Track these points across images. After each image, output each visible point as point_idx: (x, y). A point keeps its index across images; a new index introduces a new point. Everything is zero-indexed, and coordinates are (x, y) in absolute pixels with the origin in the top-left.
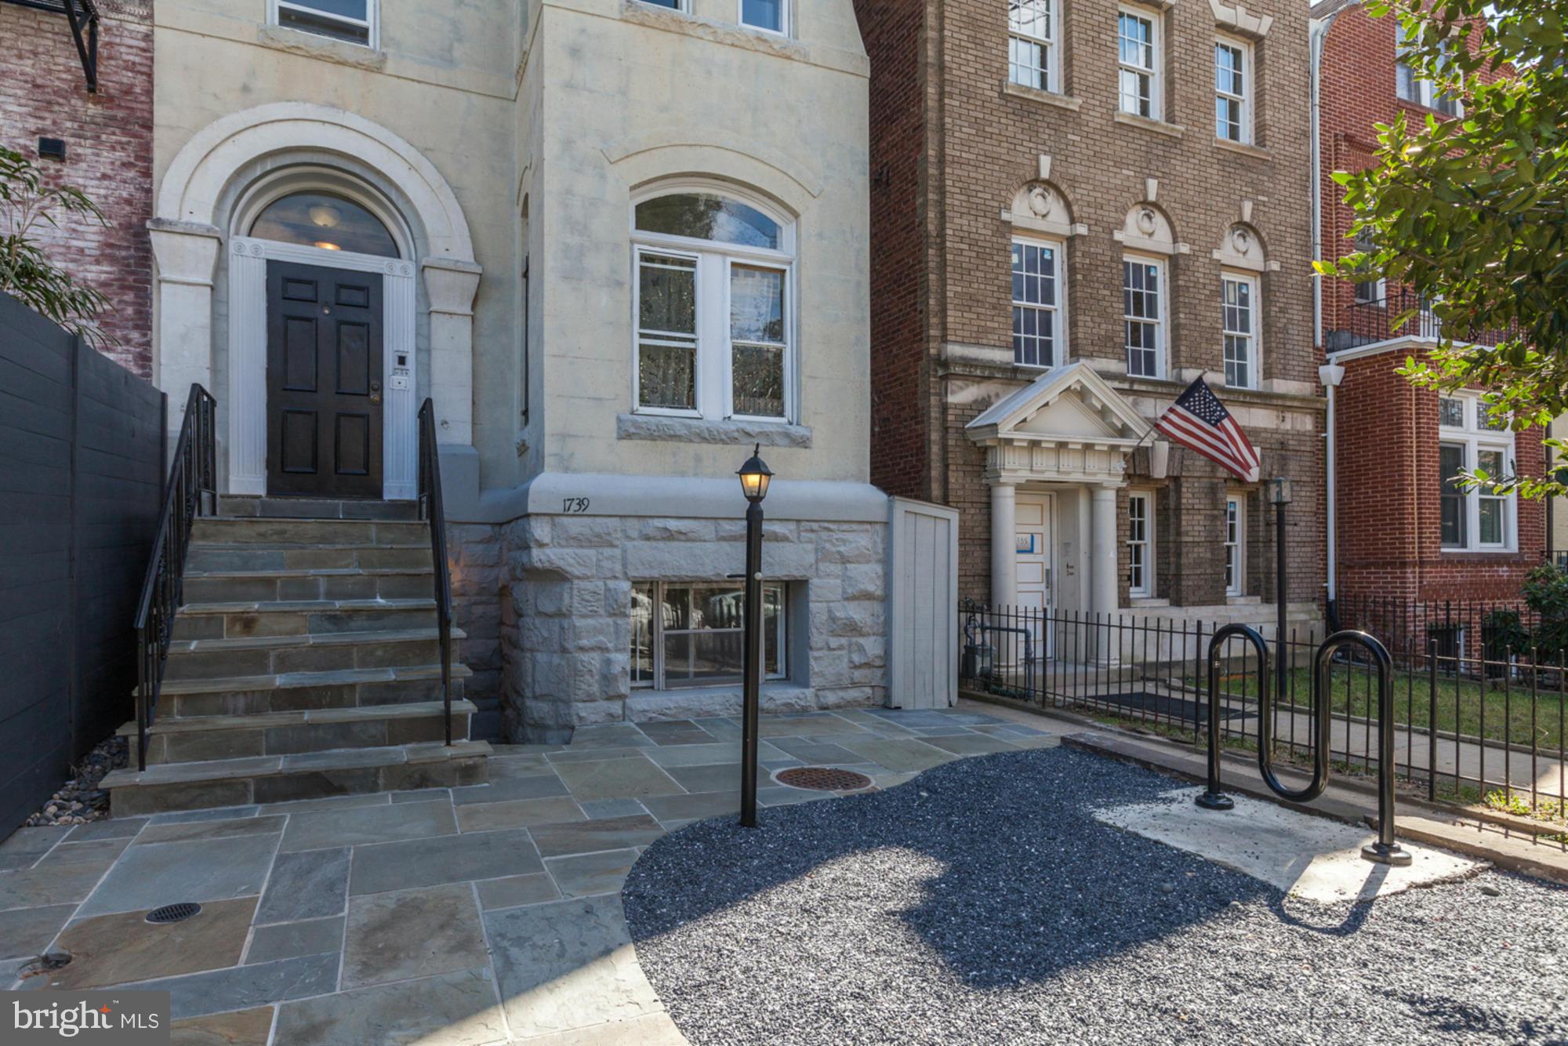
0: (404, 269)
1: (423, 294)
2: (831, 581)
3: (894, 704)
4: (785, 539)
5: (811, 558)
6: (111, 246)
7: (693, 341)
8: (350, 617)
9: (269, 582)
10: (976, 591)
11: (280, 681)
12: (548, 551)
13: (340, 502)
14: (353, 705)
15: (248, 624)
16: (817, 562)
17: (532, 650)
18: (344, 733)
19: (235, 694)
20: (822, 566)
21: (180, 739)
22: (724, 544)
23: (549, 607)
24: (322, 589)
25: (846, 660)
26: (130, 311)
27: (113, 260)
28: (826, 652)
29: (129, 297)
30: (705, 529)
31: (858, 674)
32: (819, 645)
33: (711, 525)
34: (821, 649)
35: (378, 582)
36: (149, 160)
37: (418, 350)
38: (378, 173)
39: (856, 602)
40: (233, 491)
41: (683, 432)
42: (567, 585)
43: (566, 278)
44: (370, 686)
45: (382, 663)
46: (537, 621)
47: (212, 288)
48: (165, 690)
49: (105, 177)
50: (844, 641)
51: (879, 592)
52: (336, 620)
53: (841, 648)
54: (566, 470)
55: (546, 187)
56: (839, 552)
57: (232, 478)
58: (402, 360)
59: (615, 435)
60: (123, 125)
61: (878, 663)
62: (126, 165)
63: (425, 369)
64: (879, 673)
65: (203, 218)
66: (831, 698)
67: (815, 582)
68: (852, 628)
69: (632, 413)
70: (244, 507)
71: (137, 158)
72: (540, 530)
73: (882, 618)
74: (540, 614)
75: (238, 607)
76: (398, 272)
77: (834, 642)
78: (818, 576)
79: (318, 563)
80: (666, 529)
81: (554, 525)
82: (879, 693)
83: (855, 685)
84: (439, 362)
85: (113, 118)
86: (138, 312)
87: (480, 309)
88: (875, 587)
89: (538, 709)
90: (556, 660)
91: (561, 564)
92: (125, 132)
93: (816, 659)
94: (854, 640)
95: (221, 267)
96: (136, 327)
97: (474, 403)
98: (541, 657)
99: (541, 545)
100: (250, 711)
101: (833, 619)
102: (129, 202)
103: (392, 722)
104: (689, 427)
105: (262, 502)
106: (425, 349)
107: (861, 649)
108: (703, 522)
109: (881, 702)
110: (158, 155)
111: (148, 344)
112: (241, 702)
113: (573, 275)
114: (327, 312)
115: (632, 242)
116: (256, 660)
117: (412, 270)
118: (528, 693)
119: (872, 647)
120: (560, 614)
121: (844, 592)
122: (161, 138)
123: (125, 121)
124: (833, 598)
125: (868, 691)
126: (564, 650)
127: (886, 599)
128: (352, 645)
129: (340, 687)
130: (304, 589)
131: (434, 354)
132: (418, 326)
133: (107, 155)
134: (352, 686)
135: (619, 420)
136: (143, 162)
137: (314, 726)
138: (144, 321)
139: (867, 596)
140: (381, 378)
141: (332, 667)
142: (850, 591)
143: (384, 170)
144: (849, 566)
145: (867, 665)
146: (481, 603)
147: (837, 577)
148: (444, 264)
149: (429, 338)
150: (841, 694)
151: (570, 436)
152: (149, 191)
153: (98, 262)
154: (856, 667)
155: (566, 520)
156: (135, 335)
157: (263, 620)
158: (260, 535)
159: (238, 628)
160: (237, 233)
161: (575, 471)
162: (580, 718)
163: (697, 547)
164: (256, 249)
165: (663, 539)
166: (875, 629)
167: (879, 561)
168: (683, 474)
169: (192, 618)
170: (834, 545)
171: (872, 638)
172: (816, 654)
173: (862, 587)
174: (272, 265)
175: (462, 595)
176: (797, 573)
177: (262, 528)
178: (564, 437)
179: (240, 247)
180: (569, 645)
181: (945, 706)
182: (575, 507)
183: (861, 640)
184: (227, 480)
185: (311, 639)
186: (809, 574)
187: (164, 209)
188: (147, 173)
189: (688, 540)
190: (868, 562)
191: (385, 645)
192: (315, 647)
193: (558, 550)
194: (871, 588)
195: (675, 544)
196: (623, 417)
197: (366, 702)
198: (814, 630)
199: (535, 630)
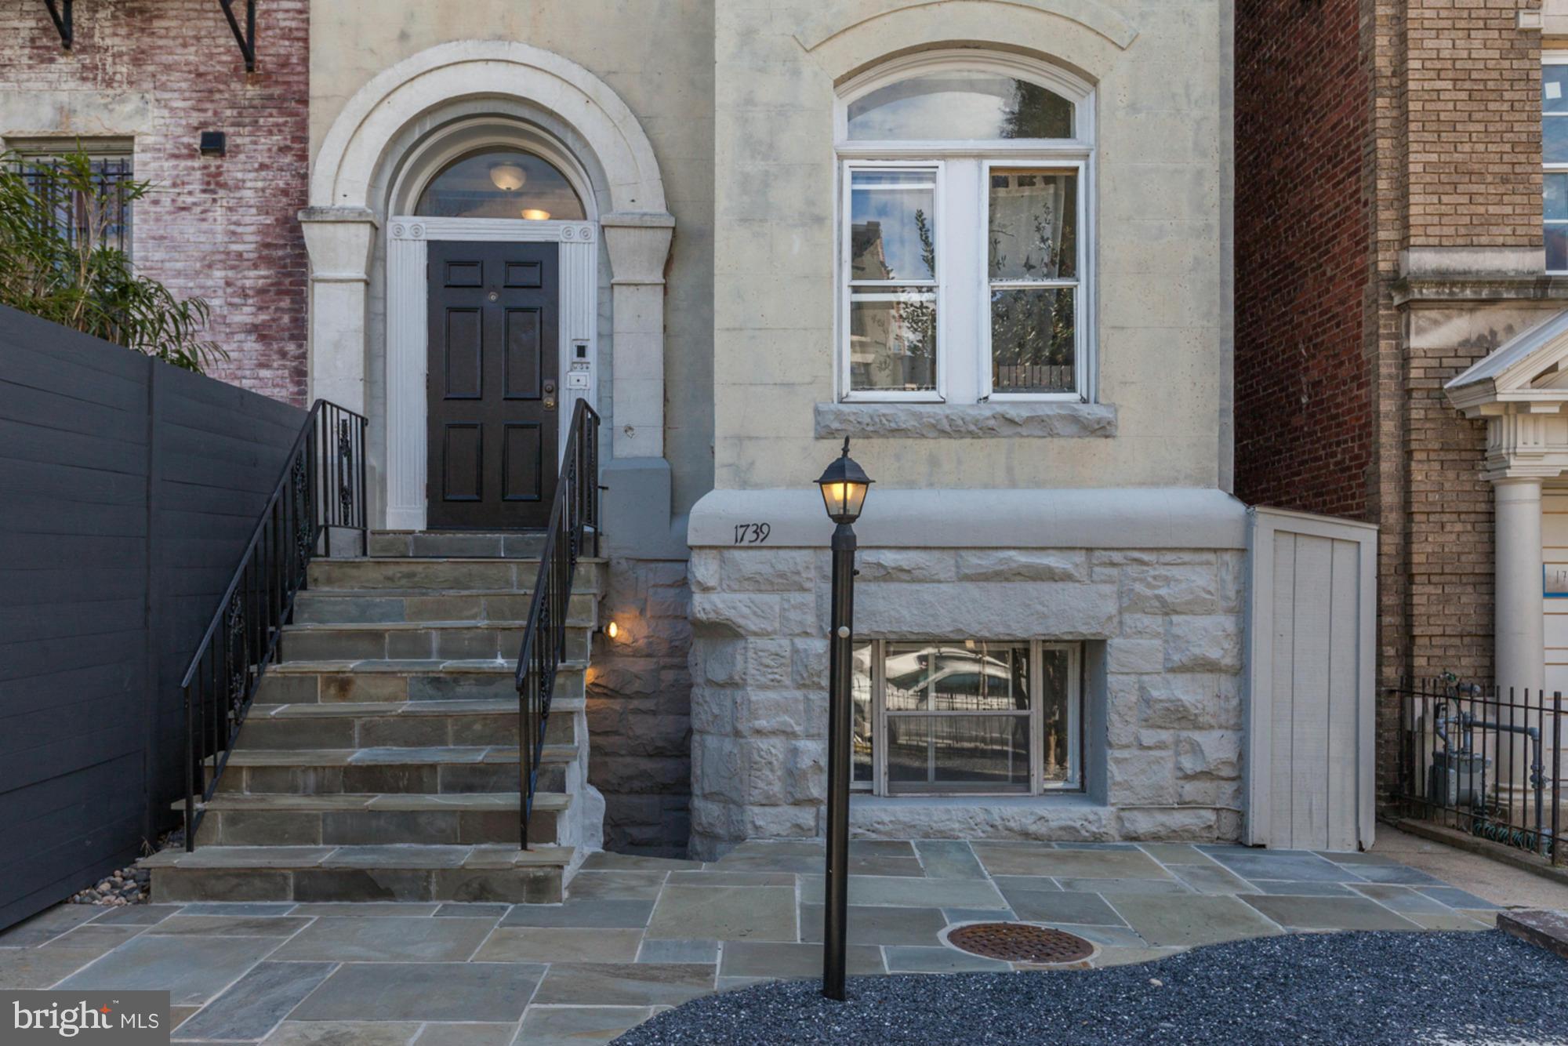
0: (585, 233)
1: (606, 265)
2: (1145, 642)
3: (1254, 837)
4: (1067, 577)
5: (1111, 608)
6: (267, 246)
7: (930, 289)
8: (456, 681)
9: (377, 636)
10: (1465, 661)
11: (358, 755)
12: (715, 597)
13: (501, 537)
14: (433, 791)
15: (342, 685)
16: (1120, 613)
17: (702, 732)
18: (409, 825)
19: (306, 769)
20: (1128, 618)
21: (234, 819)
22: (969, 586)
23: (720, 676)
24: (435, 644)
25: (1170, 765)
26: (286, 319)
27: (268, 261)
28: (1137, 752)
29: (286, 303)
30: (940, 564)
31: (1190, 790)
32: (1124, 741)
33: (949, 559)
34: (1127, 747)
35: (500, 637)
36: (304, 140)
37: (600, 335)
38: (551, 114)
39: (1188, 676)
40: (391, 524)
41: (911, 423)
42: (741, 644)
43: (745, 220)
44: (453, 768)
45: (479, 741)
46: (707, 692)
47: (367, 283)
48: (233, 761)
49: (263, 167)
50: (1165, 736)
51: (1228, 661)
52: (440, 684)
53: (1161, 746)
54: (744, 484)
55: (719, 99)
56: (1158, 597)
57: (389, 510)
58: (581, 351)
59: (812, 434)
60: (278, 104)
61: (1227, 772)
62: (284, 150)
63: (607, 360)
64: (1229, 788)
65: (357, 200)
66: (1143, 824)
67: (1115, 643)
68: (1180, 716)
69: (841, 402)
70: (400, 547)
71: (294, 139)
72: (704, 569)
73: (1235, 702)
74: (710, 683)
75: (333, 666)
76: (577, 237)
77: (1149, 737)
78: (1122, 634)
79: (442, 612)
80: (879, 565)
81: (723, 561)
82: (1228, 822)
83: (1184, 805)
84: (622, 349)
85: (271, 98)
86: (294, 320)
87: (675, 273)
88: (1221, 652)
89: (706, 811)
90: (728, 745)
91: (731, 614)
92: (283, 112)
93: (1118, 761)
94: (1184, 734)
95: (377, 257)
96: (292, 337)
97: (666, 400)
98: (711, 742)
99: (706, 589)
100: (322, 790)
101: (1148, 701)
102: (285, 192)
103: (465, 814)
104: (919, 416)
105: (416, 539)
106: (606, 336)
107: (1196, 749)
108: (937, 554)
109: (1231, 835)
110: (313, 133)
111: (303, 356)
112: (312, 779)
113: (751, 218)
114: (493, 297)
115: (841, 158)
116: (338, 730)
117: (594, 235)
118: (696, 789)
119: (1216, 747)
120: (732, 684)
121: (1167, 659)
122: (316, 110)
123: (282, 98)
124: (1148, 668)
125: (1211, 816)
126: (737, 734)
127: (1241, 671)
128: (447, 715)
129: (419, 768)
130: (415, 644)
131: (616, 338)
132: (600, 304)
133: (265, 142)
134: (433, 767)
135: (817, 412)
136: (299, 147)
137: (376, 813)
138: (299, 330)
139: (1209, 667)
140: (555, 376)
141: (422, 742)
142: (1176, 657)
143: (556, 109)
144: (1175, 618)
145: (1207, 775)
146: (672, 667)
147: (1157, 635)
148: (627, 220)
149: (611, 319)
150: (1161, 818)
151: (750, 438)
152: (304, 177)
153: (256, 267)
154: (1187, 777)
155: (737, 554)
156: (291, 347)
157: (360, 682)
158: (390, 579)
159: (332, 691)
160: (399, 212)
161: (757, 486)
162: (757, 828)
163: (926, 591)
164: (417, 229)
165: (876, 579)
166: (1223, 718)
167: (1229, 611)
168: (911, 485)
169: (286, 678)
170: (1149, 586)
171: (1216, 734)
172: (1118, 754)
173: (1197, 651)
174: (434, 247)
175: (649, 656)
176: (1086, 630)
177: (391, 571)
178: (740, 440)
179: (399, 230)
180: (742, 726)
181: (1352, 849)
182: (750, 535)
183: (1197, 736)
184: (383, 513)
185: (406, 706)
186: (1106, 632)
187: (318, 197)
188: (303, 157)
189: (913, 581)
190: (1209, 613)
191: (484, 717)
192: (405, 716)
193: (728, 596)
194: (1214, 654)
195: (893, 586)
196: (823, 407)
197: (450, 788)
198: (1114, 717)
199: (707, 706)
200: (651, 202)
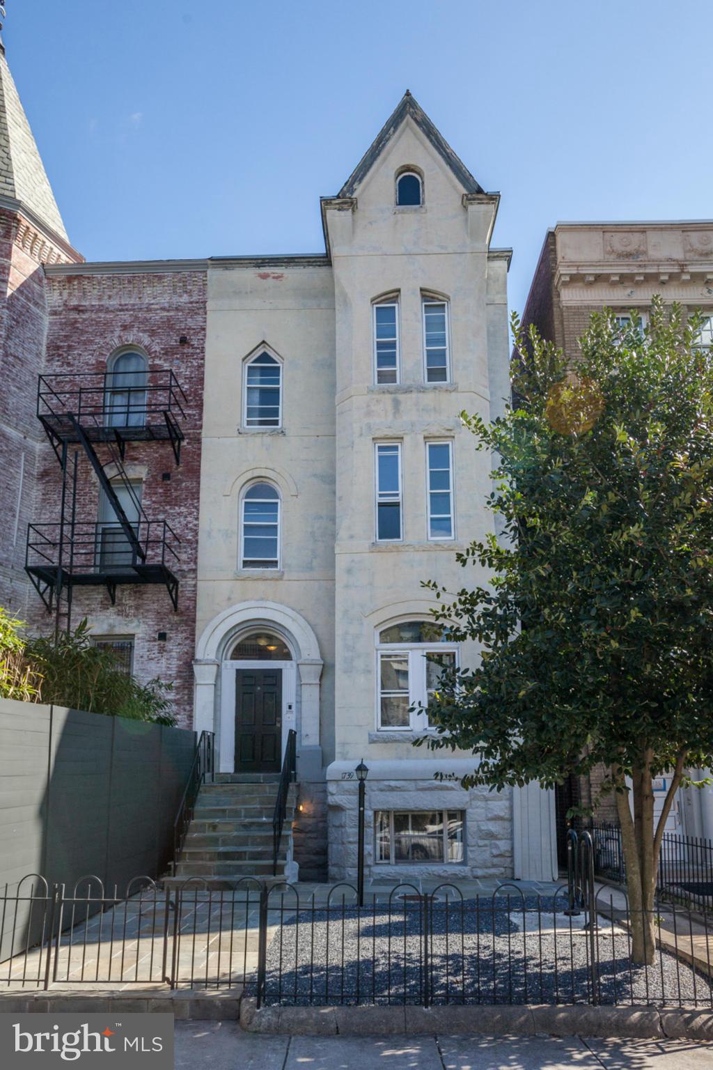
0: (292, 666)
1: (299, 677)
2: (479, 810)
3: (516, 877)
4: (452, 789)
5: (467, 799)
6: (180, 672)
7: (407, 693)
8: (251, 826)
9: (224, 811)
10: (610, 815)
11: (221, 849)
12: (335, 797)
13: (262, 775)
14: (245, 860)
15: (214, 827)
16: (471, 800)
17: (331, 843)
18: (239, 869)
19: (207, 853)
20: (473, 803)
21: (187, 867)
22: (419, 792)
23: (337, 824)
24: (243, 814)
25: (488, 852)
26: (186, 697)
27: (180, 677)
28: (476, 847)
29: (186, 692)
30: (411, 785)
31: (496, 860)
32: (473, 844)
33: (413, 784)
34: (474, 846)
35: (264, 811)
36: (194, 635)
37: (297, 702)
38: (280, 625)
39: (493, 822)
40: (222, 771)
41: (401, 738)
42: (344, 813)
43: (346, 672)
44: (252, 853)
45: (258, 845)
46: (333, 829)
47: (215, 685)
48: (184, 851)
49: (179, 644)
50: (487, 842)
51: (507, 816)
52: (246, 827)
53: (485, 846)
54: (345, 759)
56: (483, 795)
57: (221, 765)
58: (290, 707)
59: (367, 742)
60: (186, 623)
61: (507, 854)
62: (186, 638)
63: (299, 711)
64: (509, 860)
65: (212, 656)
66: (480, 872)
67: (469, 811)
68: (491, 836)
69: (378, 731)
70: (225, 780)
71: (191, 635)
72: (332, 788)
73: (509, 830)
74: (334, 826)
75: (210, 821)
76: (288, 667)
77: (481, 843)
78: (472, 808)
79: (244, 803)
80: (390, 786)
81: (338, 785)
82: (509, 871)
83: (494, 866)
84: (305, 706)
85: (183, 620)
86: (189, 698)
87: (324, 680)
88: (504, 813)
89: (333, 870)
90: (340, 847)
91: (341, 803)
92: (187, 625)
93: (471, 851)
94: (493, 841)
95: (218, 675)
96: (188, 704)
97: (320, 724)
98: (334, 846)
99: (332, 794)
100: (211, 860)
101: (481, 831)
102: (187, 653)
103: (257, 866)
104: (402, 735)
105: (231, 776)
106: (299, 702)
107: (497, 847)
108: (409, 782)
109: (510, 877)
110: (197, 632)
111: (192, 711)
112: (208, 856)
113: (348, 671)
114: (259, 688)
115: (377, 650)
116: (215, 841)
117: (295, 666)
118: (330, 863)
119: (503, 845)
120: (341, 826)
121: (486, 816)
122: (198, 625)
123: (186, 620)
124: (480, 819)
125: (502, 870)
126: (343, 843)
127: (511, 820)
128: (248, 836)
129: (241, 852)
130: (236, 813)
131: (303, 703)
132: (297, 691)
133: (180, 636)
134: (245, 852)
135: (369, 735)
136: (192, 637)
137: (230, 866)
138: (190, 702)
139: (501, 819)
140: (281, 716)
141: (241, 845)
142: (490, 815)
143: (282, 624)
144: (489, 802)
145: (501, 855)
146: (321, 821)
147: (483, 808)
148: (307, 662)
149: (301, 696)
150: (486, 870)
151: (347, 744)
152: (194, 648)
153: (176, 679)
154: (495, 856)
155: (343, 783)
156: (188, 708)
157: (220, 826)
158: (225, 791)
159: (211, 829)
160: (226, 659)
161: (349, 759)
162: (350, 875)
163: (405, 794)
164: (232, 665)
165: (389, 790)
166: (505, 836)
167: (507, 799)
168: (401, 758)
169: (196, 825)
170: (480, 792)
171: (504, 841)
172: (471, 849)
173: (496, 813)
174: (238, 671)
175: (314, 817)
176: (459, 807)
177: (225, 788)
178: (344, 744)
179: (226, 665)
180: (345, 841)
181: (551, 880)
182: (347, 776)
183: (497, 842)
184: (219, 766)
185: (235, 833)
186: (466, 807)
187: (198, 656)
188: (193, 641)
189: (401, 791)
190: (501, 800)
191: (261, 837)
192: (234, 837)
193: (340, 796)
194: (502, 814)
195: (395, 793)
196: (371, 733)
197: (251, 859)
198: (469, 836)
199: (333, 834)
200: (315, 655)
